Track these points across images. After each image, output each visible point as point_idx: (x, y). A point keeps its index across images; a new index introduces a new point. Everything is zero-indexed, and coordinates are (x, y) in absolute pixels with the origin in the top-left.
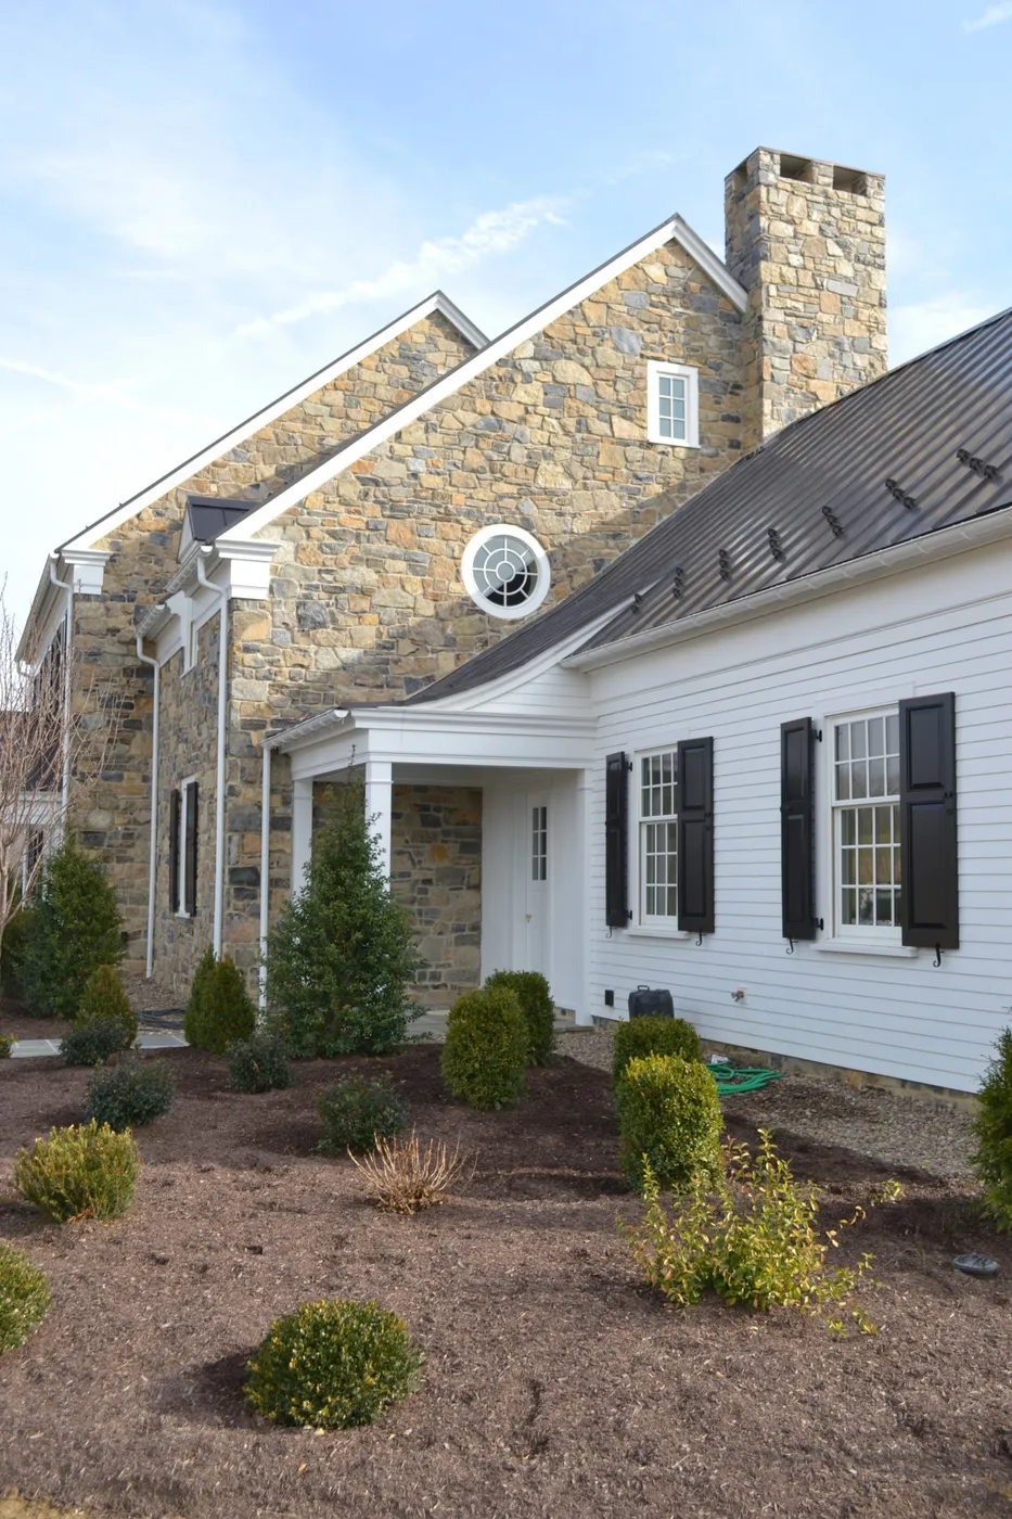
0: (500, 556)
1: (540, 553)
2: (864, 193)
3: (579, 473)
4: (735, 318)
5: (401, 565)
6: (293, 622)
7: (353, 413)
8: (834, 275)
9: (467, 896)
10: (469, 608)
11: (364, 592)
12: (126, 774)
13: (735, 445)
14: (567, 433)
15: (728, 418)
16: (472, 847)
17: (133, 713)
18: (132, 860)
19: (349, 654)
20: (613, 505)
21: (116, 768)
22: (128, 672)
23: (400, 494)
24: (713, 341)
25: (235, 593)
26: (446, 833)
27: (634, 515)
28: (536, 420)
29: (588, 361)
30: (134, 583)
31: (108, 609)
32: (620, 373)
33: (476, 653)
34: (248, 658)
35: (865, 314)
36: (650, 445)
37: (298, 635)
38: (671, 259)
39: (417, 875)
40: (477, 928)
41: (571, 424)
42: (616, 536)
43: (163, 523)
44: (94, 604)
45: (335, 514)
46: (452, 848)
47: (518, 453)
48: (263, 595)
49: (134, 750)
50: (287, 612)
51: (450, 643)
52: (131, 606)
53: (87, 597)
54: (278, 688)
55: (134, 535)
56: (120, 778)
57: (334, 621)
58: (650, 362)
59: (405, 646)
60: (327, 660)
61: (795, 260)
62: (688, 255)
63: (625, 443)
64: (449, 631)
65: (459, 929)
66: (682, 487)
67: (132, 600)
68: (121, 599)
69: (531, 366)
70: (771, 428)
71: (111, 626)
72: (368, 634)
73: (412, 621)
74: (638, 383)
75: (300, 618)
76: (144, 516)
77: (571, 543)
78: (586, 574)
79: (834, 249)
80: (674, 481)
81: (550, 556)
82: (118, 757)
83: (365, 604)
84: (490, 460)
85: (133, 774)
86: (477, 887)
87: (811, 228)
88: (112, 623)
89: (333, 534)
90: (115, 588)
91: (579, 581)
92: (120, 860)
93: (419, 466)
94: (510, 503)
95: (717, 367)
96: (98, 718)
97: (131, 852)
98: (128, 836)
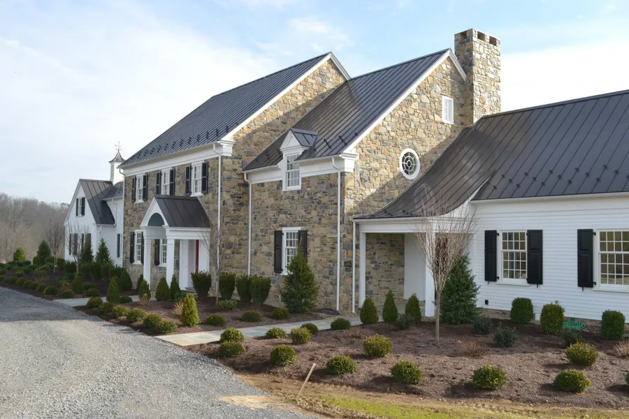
0: (407, 159)
1: (417, 158)
2: (495, 45)
3: (427, 132)
4: (462, 82)
5: (385, 161)
6: (359, 180)
7: (306, 94)
8: (489, 71)
9: (401, 268)
10: (401, 175)
11: (376, 170)
12: (239, 222)
13: (462, 124)
14: (424, 119)
15: (461, 115)
16: (402, 253)
17: (241, 200)
18: (241, 253)
19: (373, 190)
20: (435, 143)
21: (235, 220)
22: (239, 185)
23: (385, 137)
24: (457, 90)
25: (346, 170)
26: (396, 249)
27: (439, 146)
28: (416, 114)
29: (429, 96)
30: (242, 152)
31: (233, 162)
32: (436, 99)
33: (403, 190)
34: (349, 191)
35: (496, 84)
36: (443, 123)
37: (361, 185)
38: (447, 62)
39: (390, 263)
40: (403, 279)
41: (425, 115)
42: (435, 153)
43: (250, 131)
44: (229, 160)
45: (369, 144)
46: (398, 253)
47: (412, 125)
48: (352, 171)
49: (241, 213)
50: (358, 176)
51: (397, 187)
52: (241, 161)
53: (227, 157)
54: (356, 202)
55: (241, 135)
56: (238, 223)
57: (369, 180)
58: (443, 96)
59: (387, 188)
60: (368, 193)
61: (481, 66)
62: (452, 62)
63: (437, 122)
64: (397, 183)
65: (399, 279)
66: (450, 137)
67: (240, 158)
68: (237, 158)
69: (415, 96)
70: (475, 120)
71: (234, 168)
72: (377, 183)
73: (388, 180)
74: (440, 102)
75: (361, 179)
76: (245, 128)
77: (425, 155)
78: (429, 166)
79: (489, 63)
80: (449, 135)
81: (420, 159)
82: (237, 216)
83: (376, 174)
84: (406, 127)
85: (242, 222)
86: (403, 266)
87: (484, 56)
88: (235, 167)
89: (369, 151)
90: (236, 154)
91: (427, 167)
92: (238, 253)
93: (389, 129)
94: (410, 141)
95: (458, 99)
96: (230, 202)
97: (241, 250)
98: (240, 245)
